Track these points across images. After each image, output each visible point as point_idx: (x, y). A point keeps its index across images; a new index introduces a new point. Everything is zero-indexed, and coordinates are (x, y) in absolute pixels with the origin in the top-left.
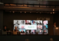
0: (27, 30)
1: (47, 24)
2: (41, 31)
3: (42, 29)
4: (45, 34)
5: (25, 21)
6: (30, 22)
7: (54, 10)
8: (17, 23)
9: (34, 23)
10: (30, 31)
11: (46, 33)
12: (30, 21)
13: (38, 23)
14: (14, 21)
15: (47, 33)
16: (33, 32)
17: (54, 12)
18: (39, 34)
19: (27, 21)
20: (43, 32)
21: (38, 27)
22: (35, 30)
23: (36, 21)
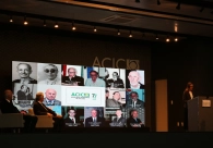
0: (69, 109)
1: (142, 87)
2: (119, 114)
3: (124, 105)
4: (136, 125)
5: (59, 66)
6: (79, 74)
7: (176, 29)
8: (27, 77)
9: (94, 80)
10: (80, 111)
11: (139, 121)
12: (78, 70)
13: (111, 77)
14: (15, 64)
15: (143, 122)
16: (90, 119)
17: (176, 35)
18: (112, 125)
19: (68, 67)
20: (127, 116)
21: (111, 97)
22: (99, 111)
23: (102, 72)
